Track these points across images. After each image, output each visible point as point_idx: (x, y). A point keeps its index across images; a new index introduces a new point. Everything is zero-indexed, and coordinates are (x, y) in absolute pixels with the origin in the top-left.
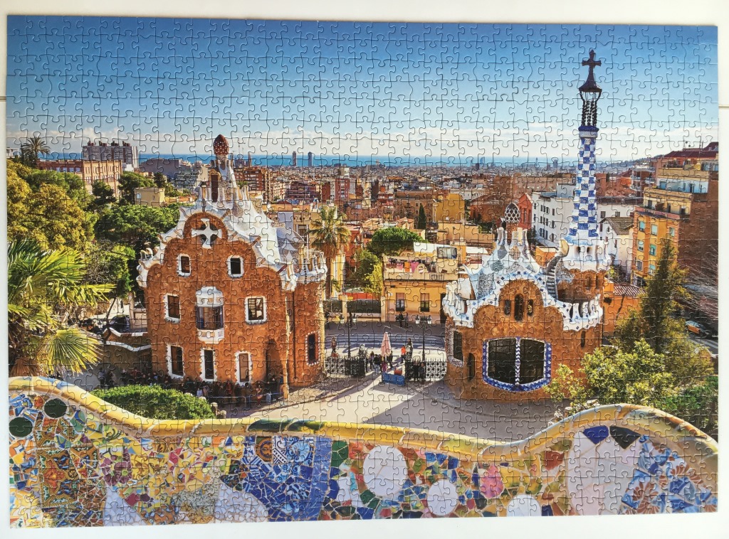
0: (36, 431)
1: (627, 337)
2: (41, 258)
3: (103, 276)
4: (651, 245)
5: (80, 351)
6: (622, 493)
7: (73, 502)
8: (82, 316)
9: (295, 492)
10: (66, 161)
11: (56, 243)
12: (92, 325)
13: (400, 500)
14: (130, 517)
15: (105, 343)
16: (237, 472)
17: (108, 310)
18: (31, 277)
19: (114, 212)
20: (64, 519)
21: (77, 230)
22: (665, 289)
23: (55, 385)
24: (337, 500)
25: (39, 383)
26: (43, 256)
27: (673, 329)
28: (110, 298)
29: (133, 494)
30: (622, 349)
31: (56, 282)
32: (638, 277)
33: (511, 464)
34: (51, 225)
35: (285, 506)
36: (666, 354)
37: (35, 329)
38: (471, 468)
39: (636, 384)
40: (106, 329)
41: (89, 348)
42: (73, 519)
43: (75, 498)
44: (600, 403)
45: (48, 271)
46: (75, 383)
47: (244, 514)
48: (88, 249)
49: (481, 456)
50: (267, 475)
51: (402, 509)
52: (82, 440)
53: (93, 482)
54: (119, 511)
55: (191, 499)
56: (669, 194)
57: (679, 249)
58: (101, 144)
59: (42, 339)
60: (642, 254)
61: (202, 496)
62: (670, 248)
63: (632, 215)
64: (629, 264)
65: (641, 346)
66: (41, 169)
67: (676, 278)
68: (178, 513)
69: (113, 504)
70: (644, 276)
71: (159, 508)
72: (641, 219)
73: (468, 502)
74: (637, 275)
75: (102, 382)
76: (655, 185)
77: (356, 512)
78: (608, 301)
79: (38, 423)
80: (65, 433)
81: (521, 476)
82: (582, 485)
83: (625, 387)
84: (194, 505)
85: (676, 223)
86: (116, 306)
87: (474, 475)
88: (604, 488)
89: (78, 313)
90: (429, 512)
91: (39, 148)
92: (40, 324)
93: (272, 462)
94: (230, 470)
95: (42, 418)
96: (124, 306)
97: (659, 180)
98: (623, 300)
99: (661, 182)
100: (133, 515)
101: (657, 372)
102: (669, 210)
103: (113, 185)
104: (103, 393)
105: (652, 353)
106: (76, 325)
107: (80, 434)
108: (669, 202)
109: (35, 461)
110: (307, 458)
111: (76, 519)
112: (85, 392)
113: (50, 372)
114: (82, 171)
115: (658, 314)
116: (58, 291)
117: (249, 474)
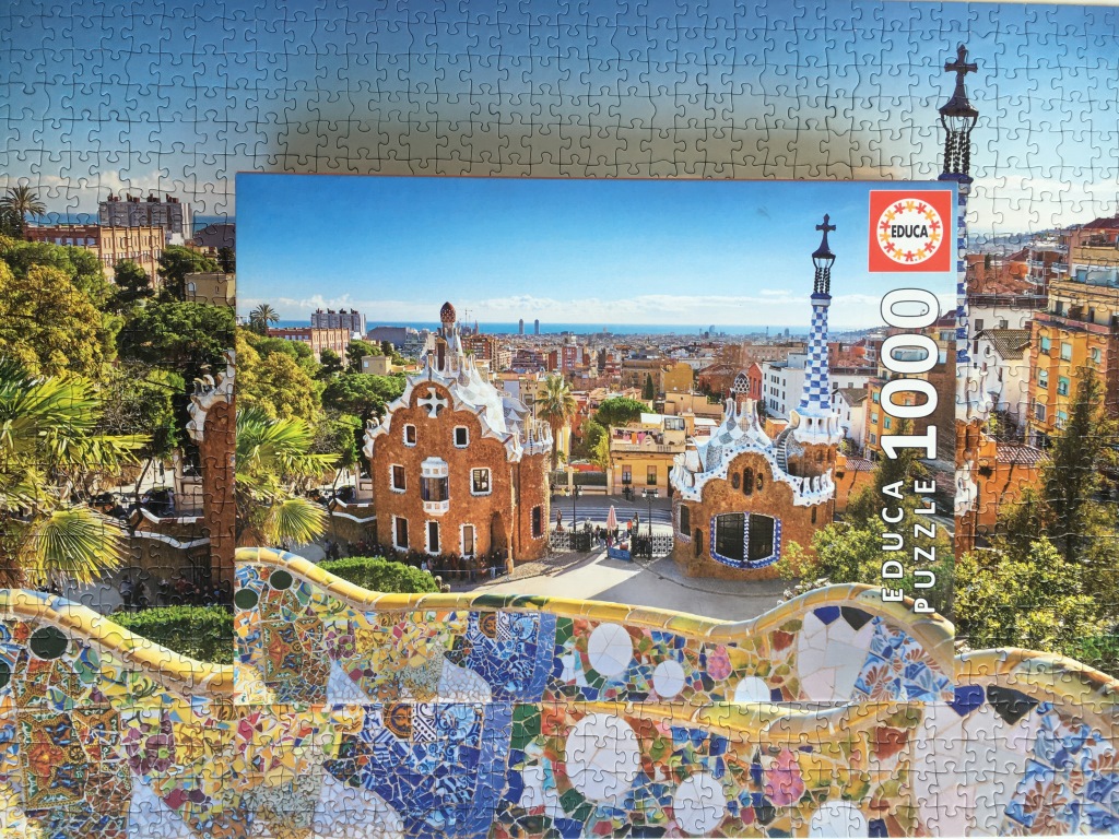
0: (17, 680)
1: (1019, 534)
2: (28, 390)
3: (130, 420)
4: (1060, 377)
5: (92, 547)
6: (1006, 800)
7: (77, 802)
8: (94, 489)
9: (450, 790)
10: (71, 227)
11: (53, 365)
12: (111, 504)
13: (628, 807)
14: (172, 828)
15: (133, 534)
16: (352, 755)
17: (138, 479)
18: (10, 421)
19: (149, 314)
20: (61, 829)
21: (87, 344)
22: (1083, 452)
23: (49, 604)
24: (520, 805)
25: (22, 600)
26: (32, 387)
27: (1097, 521)
28: (140, 458)
29: (177, 790)
30: (1008, 554)
31: (52, 430)
32: (1038, 433)
33: (817, 748)
34: (45, 335)
35: (432, 815)
36: (1084, 565)
37: (17, 509)
38: (749, 755)
39: (1033, 614)
40: (135, 511)
41: (105, 541)
42: (77, 830)
43: (80, 795)
44: (971, 647)
45: (39, 412)
46: (82, 601)
47: (361, 826)
48: (108, 376)
49: (767, 734)
50: (403, 762)
51: (630, 822)
52: (92, 696)
53: (111, 767)
54: (153, 818)
55: (273, 799)
56: (1091, 291)
57: (1108, 385)
58: (130, 198)
59: (28, 526)
60: (1045, 392)
61: (293, 795)
62: (1093, 384)
63: (1029, 326)
64: (1023, 409)
65: (1042, 549)
66: (30, 240)
67: (1102, 435)
68: (252, 822)
69: (144, 805)
70: (1048, 430)
71: (220, 814)
72: (1044, 333)
73: (744, 812)
74: (1037, 429)
75: (127, 599)
76: (1068, 275)
77: (553, 826)
78: (986, 471)
79: (20, 667)
80: (63, 684)
81: (835, 769)
82: (937, 785)
83: (1014, 619)
84: (279, 810)
85: (1103, 340)
86: (153, 471)
87: (753, 766)
88: (975, 791)
89: (88, 483)
90: (677, 828)
91: (27, 205)
92: (25, 501)
93: (411, 739)
94: (340, 750)
95: (26, 660)
96: (166, 472)
97: (1074, 267)
98: (1011, 470)
99: (1078, 271)
100: (176, 825)
101: (1067, 594)
102: (1091, 318)
103: (148, 268)
104: (128, 618)
105: (1059, 562)
106: (84, 502)
107: (90, 688)
108: (1092, 304)
109: (14, 731)
110: (471, 734)
111: (81, 830)
112: (98, 616)
113: (40, 582)
114: (98, 243)
115: (1071, 496)
116: (54, 446)
117: (372, 758)
